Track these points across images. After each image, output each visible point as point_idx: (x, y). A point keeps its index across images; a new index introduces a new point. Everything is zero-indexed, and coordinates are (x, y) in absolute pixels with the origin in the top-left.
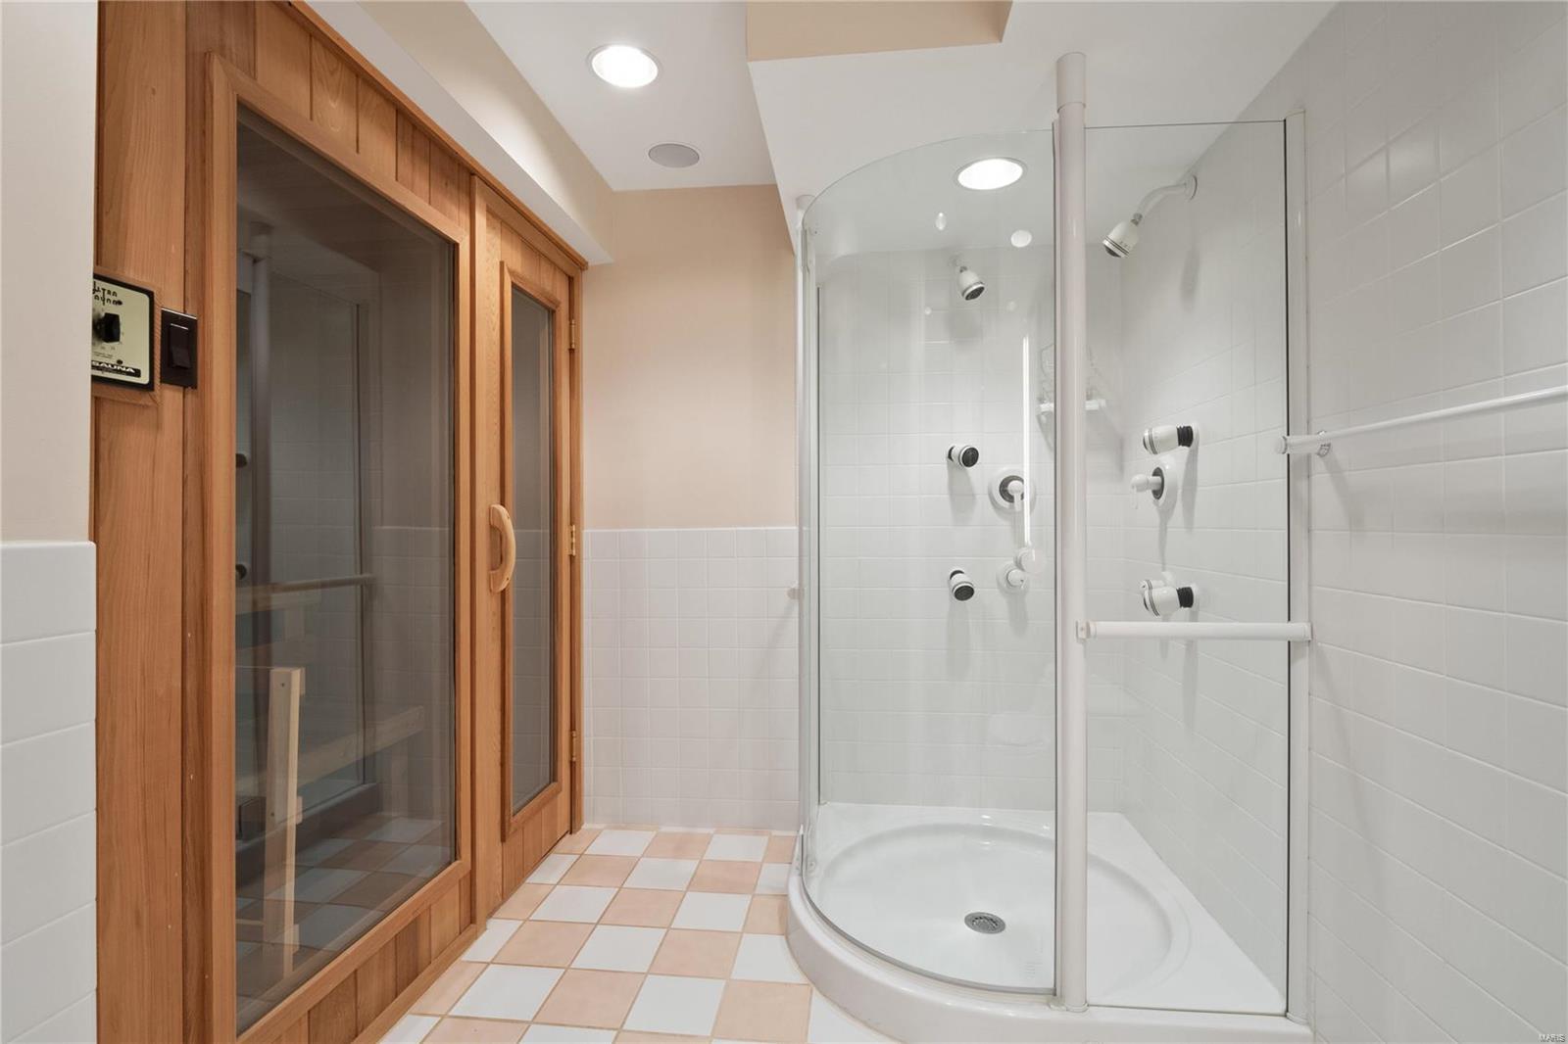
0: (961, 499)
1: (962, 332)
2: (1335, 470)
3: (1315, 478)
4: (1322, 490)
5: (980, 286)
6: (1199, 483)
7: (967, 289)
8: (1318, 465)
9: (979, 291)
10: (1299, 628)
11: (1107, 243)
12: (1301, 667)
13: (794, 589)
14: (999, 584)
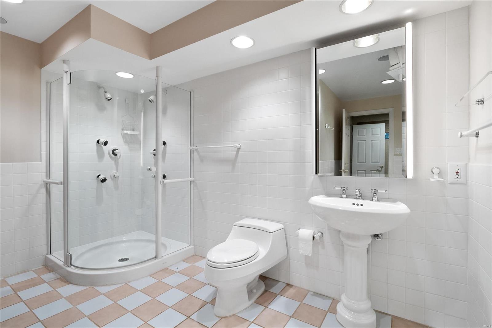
0: (100, 155)
1: (101, 108)
2: (198, 153)
3: (195, 154)
4: (196, 156)
5: (111, 98)
6: (167, 153)
7: (108, 98)
8: (195, 151)
9: (110, 99)
10: (192, 179)
11: (149, 98)
12: (192, 185)
13: (62, 182)
14: (111, 177)
